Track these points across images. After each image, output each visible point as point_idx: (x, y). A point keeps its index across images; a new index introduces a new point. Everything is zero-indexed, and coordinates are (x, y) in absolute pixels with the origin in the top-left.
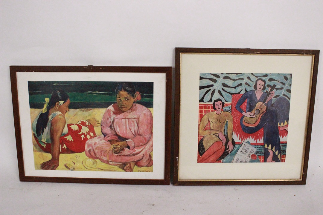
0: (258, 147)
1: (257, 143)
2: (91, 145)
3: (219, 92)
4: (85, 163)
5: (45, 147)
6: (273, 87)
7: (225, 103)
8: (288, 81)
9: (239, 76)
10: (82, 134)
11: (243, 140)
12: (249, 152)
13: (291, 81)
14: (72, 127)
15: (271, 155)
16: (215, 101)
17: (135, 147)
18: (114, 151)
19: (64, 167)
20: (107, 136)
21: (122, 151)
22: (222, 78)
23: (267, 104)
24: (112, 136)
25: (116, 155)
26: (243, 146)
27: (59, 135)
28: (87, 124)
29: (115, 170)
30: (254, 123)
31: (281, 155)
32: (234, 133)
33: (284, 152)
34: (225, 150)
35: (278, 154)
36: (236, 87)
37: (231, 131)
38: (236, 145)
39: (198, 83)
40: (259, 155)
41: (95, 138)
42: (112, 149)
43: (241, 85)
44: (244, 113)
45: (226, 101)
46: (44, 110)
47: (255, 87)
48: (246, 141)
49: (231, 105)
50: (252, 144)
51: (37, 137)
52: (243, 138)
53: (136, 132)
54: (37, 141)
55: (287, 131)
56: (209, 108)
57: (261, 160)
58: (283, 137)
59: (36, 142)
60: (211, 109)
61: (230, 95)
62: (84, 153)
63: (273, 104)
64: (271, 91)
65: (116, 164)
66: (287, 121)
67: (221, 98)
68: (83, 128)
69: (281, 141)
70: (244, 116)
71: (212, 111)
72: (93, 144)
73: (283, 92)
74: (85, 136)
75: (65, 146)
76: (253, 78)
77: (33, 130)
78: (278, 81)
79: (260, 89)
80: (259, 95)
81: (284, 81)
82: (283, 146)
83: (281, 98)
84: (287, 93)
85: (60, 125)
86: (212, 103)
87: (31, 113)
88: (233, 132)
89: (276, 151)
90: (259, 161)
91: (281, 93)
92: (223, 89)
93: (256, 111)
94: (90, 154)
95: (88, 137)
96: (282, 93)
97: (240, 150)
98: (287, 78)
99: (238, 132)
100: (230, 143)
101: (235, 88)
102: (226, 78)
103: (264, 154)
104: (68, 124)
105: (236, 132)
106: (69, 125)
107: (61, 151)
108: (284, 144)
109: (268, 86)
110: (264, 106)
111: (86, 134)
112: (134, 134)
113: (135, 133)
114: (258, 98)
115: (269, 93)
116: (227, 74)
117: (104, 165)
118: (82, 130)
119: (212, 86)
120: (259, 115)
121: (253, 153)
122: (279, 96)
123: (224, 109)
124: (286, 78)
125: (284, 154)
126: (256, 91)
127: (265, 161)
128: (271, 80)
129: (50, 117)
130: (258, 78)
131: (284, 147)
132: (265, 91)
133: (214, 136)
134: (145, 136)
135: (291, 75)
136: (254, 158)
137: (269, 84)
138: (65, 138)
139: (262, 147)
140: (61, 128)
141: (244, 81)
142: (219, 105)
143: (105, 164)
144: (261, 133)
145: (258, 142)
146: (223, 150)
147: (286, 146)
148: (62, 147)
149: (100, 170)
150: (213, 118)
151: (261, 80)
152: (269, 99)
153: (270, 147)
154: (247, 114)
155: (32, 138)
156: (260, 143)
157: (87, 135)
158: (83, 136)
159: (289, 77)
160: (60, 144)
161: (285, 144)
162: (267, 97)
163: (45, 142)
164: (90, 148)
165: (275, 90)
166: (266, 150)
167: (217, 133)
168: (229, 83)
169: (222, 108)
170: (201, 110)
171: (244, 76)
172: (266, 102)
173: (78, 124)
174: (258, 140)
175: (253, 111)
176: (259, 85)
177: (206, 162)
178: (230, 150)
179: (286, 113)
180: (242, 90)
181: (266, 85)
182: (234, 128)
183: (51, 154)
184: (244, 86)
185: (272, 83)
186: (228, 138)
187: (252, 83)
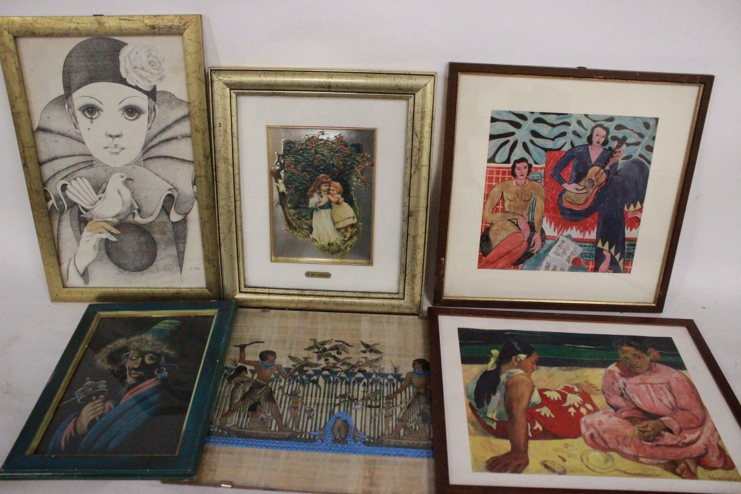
0: (585, 246)
1: (585, 237)
2: (592, 425)
3: (525, 145)
4: (588, 460)
5: (495, 428)
6: (623, 141)
7: (534, 165)
8: (650, 132)
9: (562, 118)
10: (570, 406)
11: (560, 233)
12: (568, 253)
13: (655, 130)
14: (548, 394)
15: (608, 260)
16: (516, 162)
17: (681, 430)
18: (644, 437)
19: (542, 468)
20: (620, 410)
21: (660, 438)
22: (530, 121)
23: (609, 171)
24: (629, 410)
25: (650, 444)
26: (558, 243)
27: (524, 404)
28: (576, 389)
29: (658, 476)
30: (582, 202)
31: (624, 260)
32: (545, 219)
33: (631, 256)
34: (528, 249)
35: (620, 259)
36: (556, 137)
37: (541, 216)
38: (547, 241)
39: (487, 128)
40: (587, 259)
41: (597, 413)
42: (637, 434)
43: (564, 134)
44: (565, 186)
45: (536, 163)
46: (491, 366)
47: (590, 139)
48: (565, 233)
49: (543, 171)
50: (576, 240)
51: (477, 409)
52: (561, 229)
53: (674, 404)
54: (477, 416)
55: (638, 220)
56: (504, 173)
57: (588, 268)
58: (631, 230)
59: (474, 418)
60: (507, 176)
61: (544, 152)
62: (580, 440)
63: (620, 170)
64: (618, 147)
65: (656, 462)
66: (642, 202)
67: (527, 156)
68: (569, 396)
69: (627, 236)
70: (565, 190)
71: (510, 179)
72: (596, 423)
73: (640, 150)
74: (577, 409)
75: (538, 426)
76: (588, 124)
77: (468, 397)
78: (632, 130)
79: (598, 143)
80: (595, 153)
81: (644, 131)
82: (629, 245)
83: (635, 162)
84: (645, 153)
85: (523, 390)
86: (510, 165)
87: (464, 371)
88: (543, 217)
89: (616, 254)
90: (586, 270)
91: (635, 152)
92: (532, 142)
93: (587, 183)
94: (595, 442)
95: (583, 410)
96: (638, 153)
97: (553, 250)
98: (650, 125)
99: (551, 219)
100: (537, 236)
101: (553, 140)
102: (538, 121)
103: (596, 257)
104: (539, 390)
105: (549, 217)
106: (541, 391)
107: (530, 435)
108: (631, 243)
109: (614, 138)
110: (602, 174)
111: (577, 406)
112: (671, 407)
113: (672, 405)
114: (593, 160)
115: (614, 151)
116: (541, 113)
117: (629, 465)
118: (568, 399)
119: (513, 134)
120: (592, 190)
121: (576, 256)
122: (631, 156)
123: (531, 176)
124: (647, 126)
125: (630, 259)
126: (590, 147)
127: (596, 270)
128: (619, 127)
129: (503, 377)
130: (597, 123)
131: (632, 247)
132: (607, 147)
133: (509, 224)
134: (693, 412)
135: (657, 119)
136: (576, 265)
137: (616, 135)
138: (538, 410)
139: (593, 246)
140: (527, 394)
141: (570, 127)
142: (522, 169)
143: (631, 462)
144: (593, 221)
145: (587, 236)
146: (524, 249)
147: (635, 245)
148: (532, 428)
149: (623, 474)
150: (511, 192)
151: (601, 126)
152: (612, 162)
153: (606, 247)
154: (571, 188)
155: (467, 411)
156: (590, 238)
157: (579, 408)
158: (572, 410)
159: (652, 123)
160: (528, 421)
161: (633, 243)
162: (610, 158)
163: (494, 418)
164: (592, 430)
165: (624, 146)
166: (600, 251)
167: (516, 218)
168: (543, 129)
169: (528, 174)
170: (489, 177)
171: (572, 118)
172: (607, 168)
173: (558, 389)
174: (587, 233)
175: (582, 183)
176: (597, 135)
177: (492, 268)
178: (536, 248)
179: (640, 187)
180: (565, 144)
181: (609, 137)
182: (546, 210)
183: (508, 441)
184: (570, 136)
185: (620, 134)
186: (534, 228)
187: (583, 131)
